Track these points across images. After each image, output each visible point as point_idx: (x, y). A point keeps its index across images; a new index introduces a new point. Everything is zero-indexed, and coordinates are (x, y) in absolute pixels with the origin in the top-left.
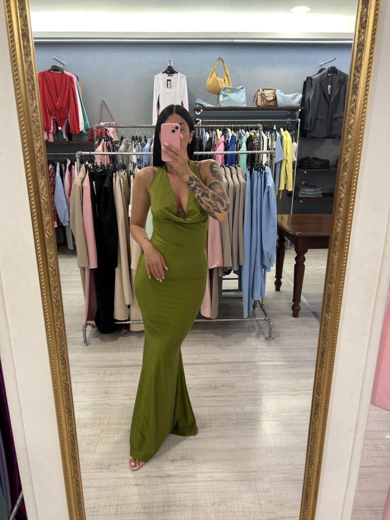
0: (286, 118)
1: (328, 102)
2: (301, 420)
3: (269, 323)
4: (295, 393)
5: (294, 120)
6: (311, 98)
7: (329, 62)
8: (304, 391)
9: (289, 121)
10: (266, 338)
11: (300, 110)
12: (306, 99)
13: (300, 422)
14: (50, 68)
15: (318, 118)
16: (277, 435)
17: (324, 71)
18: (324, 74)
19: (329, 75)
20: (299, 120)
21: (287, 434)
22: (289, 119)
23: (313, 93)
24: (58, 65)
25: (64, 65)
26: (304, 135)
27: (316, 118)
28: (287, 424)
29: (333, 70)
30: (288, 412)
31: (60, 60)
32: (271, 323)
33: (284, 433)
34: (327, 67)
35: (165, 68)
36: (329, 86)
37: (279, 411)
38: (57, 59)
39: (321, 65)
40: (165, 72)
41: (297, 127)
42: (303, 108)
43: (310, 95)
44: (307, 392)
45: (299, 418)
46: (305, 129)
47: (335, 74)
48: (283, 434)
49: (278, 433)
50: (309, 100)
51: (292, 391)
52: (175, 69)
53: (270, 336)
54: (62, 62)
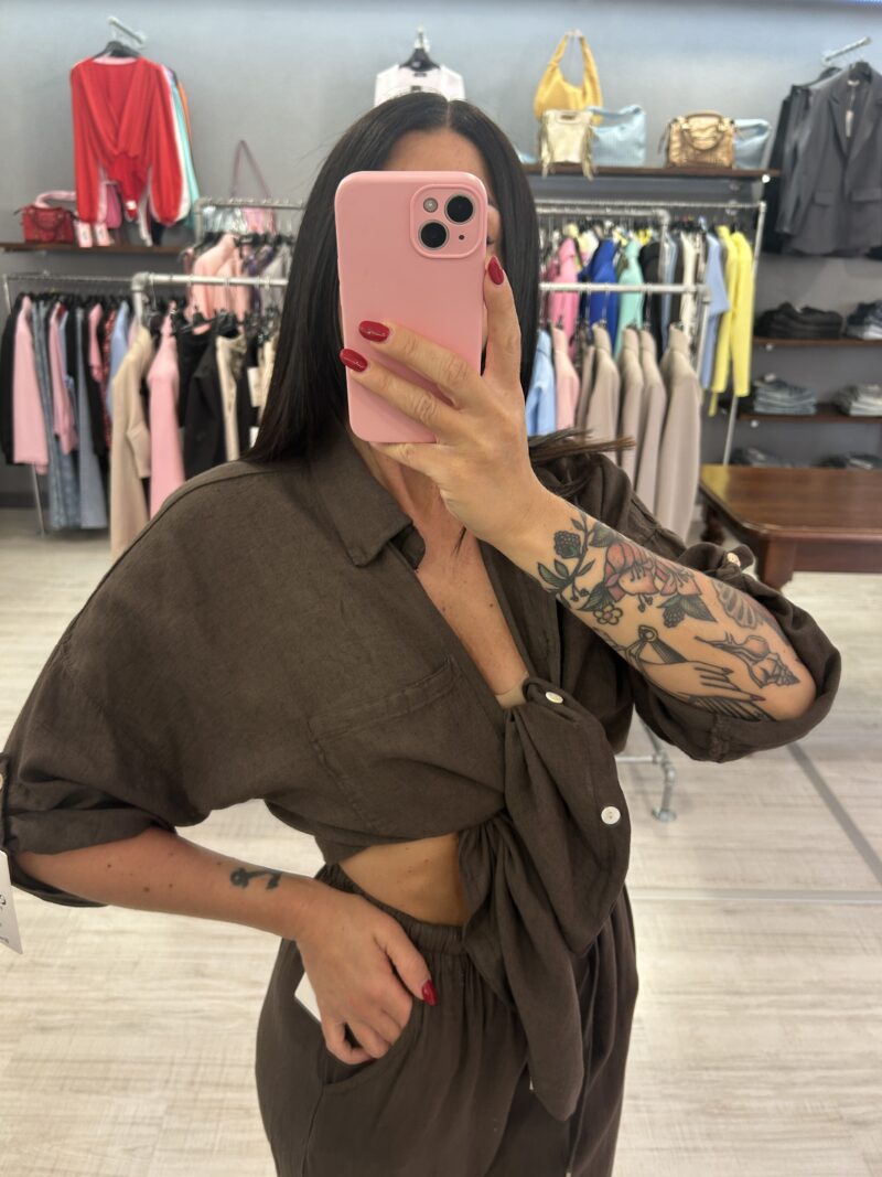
0: (726, 199)
1: (844, 158)
2: (759, 1098)
3: (666, 772)
4: (736, 1000)
5: (747, 206)
6: (802, 145)
7: (852, 49)
8: (765, 993)
9: (733, 209)
10: (653, 813)
11: (766, 179)
12: (788, 149)
13: (754, 1104)
14: (102, 48)
15: (819, 199)
16: (687, 1149)
17: (836, 76)
18: (838, 83)
19: (851, 83)
20: (763, 206)
21: (715, 1149)
22: (733, 203)
23: (807, 132)
24: (125, 41)
25: (140, 41)
26: (774, 247)
27: (812, 201)
28: (716, 1111)
29: (863, 72)
30: (717, 1068)
31: (130, 29)
32: (671, 774)
33: (709, 1145)
34: (845, 63)
35: (407, 55)
36: (849, 115)
37: (693, 1064)
38: (122, 24)
39: (828, 59)
40: (408, 64)
41: (755, 226)
42: (776, 173)
43: (801, 136)
44: (772, 998)
45: (753, 1092)
46: (777, 230)
47: (866, 83)
48: (706, 1149)
49: (690, 1144)
50: (795, 151)
51: (728, 993)
52: (433, 58)
53: (665, 809)
54: (136, 33)
